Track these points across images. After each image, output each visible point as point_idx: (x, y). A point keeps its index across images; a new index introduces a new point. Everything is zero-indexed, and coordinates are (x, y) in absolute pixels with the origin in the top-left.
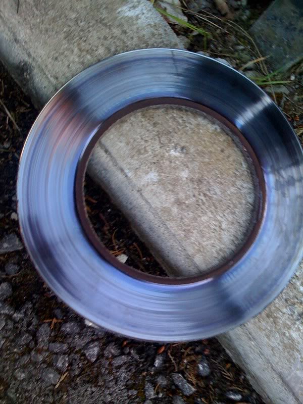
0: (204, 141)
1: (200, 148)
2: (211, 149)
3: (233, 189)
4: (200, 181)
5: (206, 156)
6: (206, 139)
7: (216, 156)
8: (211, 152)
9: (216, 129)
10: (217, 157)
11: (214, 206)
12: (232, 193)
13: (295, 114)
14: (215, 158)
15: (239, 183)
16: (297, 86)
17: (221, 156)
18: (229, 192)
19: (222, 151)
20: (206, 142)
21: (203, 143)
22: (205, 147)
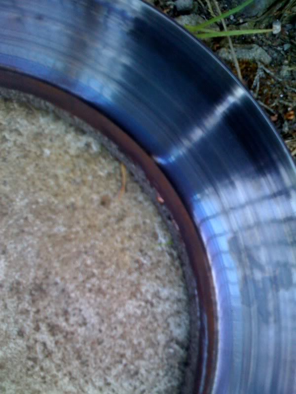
0: (56, 177)
1: (42, 198)
2: (73, 200)
3: (131, 306)
4: (39, 290)
5: (61, 219)
6: (60, 172)
7: (85, 216)
8: (73, 207)
9: (88, 145)
10: (88, 219)
11: (79, 357)
12: (129, 316)
13: (285, 107)
14: (84, 222)
15: (148, 287)
16: (287, 47)
17: (101, 217)
18: (121, 315)
19: (104, 203)
20: (61, 180)
21: (52, 182)
22: (56, 195)
